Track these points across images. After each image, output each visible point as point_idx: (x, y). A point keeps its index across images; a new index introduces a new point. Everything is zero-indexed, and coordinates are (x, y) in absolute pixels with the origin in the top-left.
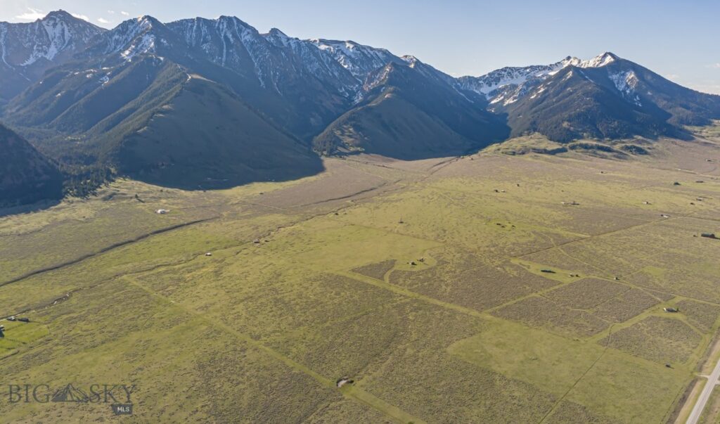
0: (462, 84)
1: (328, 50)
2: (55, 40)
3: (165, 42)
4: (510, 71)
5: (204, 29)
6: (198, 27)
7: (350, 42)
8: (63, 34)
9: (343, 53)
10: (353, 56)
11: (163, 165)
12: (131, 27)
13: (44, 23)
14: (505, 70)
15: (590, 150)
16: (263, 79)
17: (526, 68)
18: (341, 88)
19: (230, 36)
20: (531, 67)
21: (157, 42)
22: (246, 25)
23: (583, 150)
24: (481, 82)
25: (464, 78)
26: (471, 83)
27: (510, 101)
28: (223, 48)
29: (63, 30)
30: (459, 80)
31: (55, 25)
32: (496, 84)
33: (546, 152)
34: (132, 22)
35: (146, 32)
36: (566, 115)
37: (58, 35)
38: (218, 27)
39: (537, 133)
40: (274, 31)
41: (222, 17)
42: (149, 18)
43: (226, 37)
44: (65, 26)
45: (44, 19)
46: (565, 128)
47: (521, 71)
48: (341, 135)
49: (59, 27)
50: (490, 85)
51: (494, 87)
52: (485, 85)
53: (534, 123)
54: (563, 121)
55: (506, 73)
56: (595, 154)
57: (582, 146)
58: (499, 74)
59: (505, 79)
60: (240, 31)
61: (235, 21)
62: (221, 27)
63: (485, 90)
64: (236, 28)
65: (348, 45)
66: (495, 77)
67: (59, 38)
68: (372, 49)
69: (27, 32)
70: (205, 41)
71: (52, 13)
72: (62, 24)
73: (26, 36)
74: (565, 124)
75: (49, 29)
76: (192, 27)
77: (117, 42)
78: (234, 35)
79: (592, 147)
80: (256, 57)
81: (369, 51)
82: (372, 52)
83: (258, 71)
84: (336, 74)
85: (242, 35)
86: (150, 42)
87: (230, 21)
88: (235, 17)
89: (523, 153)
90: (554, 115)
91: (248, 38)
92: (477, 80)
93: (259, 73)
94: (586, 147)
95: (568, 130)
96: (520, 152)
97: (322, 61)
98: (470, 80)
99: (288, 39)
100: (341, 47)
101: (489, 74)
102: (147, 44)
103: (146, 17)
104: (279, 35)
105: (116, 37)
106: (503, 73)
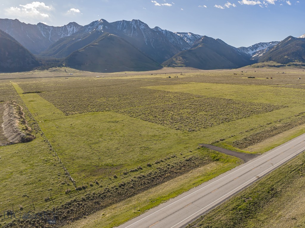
0: (240, 50)
1: (180, 36)
2: (70, 32)
3: (107, 27)
4: (262, 44)
5: (125, 24)
6: (123, 23)
7: (190, 33)
8: (73, 30)
9: (186, 37)
10: (191, 38)
11: (87, 64)
12: (95, 23)
13: (67, 27)
14: (260, 44)
15: (298, 66)
16: (147, 42)
17: (270, 43)
18: (183, 49)
19: (135, 26)
20: (272, 42)
21: (104, 27)
22: (143, 23)
23: (294, 66)
24: (248, 49)
25: (241, 47)
26: (244, 50)
27: (262, 55)
28: (132, 31)
29: (74, 29)
30: (238, 49)
31: (71, 27)
32: (256, 50)
33: (274, 66)
34: (96, 22)
35: (101, 24)
36: (286, 53)
37: (71, 31)
38: (131, 23)
39: (271, 61)
40: (157, 28)
41: (133, 20)
42: (103, 20)
43: (134, 27)
44: (75, 27)
45: (67, 25)
46: (285, 58)
47: (268, 44)
48: (176, 60)
49: (72, 28)
50: (253, 50)
51: (254, 51)
52: (250, 50)
53: (270, 58)
54: (285, 56)
55: (260, 45)
56: (300, 68)
57: (294, 65)
58: (257, 46)
59: (260, 47)
60: (140, 25)
61: (138, 21)
62: (132, 23)
63: (251, 52)
64: (139, 24)
65: (189, 34)
66: (255, 47)
67: (72, 32)
68: (199, 36)
69: (60, 30)
70: (125, 29)
71: (70, 23)
72: (73, 27)
73: (59, 31)
74: (286, 57)
75: (68, 29)
76: (120, 23)
77: (89, 29)
78: (137, 26)
79: (299, 65)
80: (145, 34)
81: (198, 36)
82: (199, 37)
83: (145, 39)
84: (181, 43)
85: (141, 26)
86: (101, 27)
87: (136, 21)
88: (139, 20)
89: (263, 67)
90: (281, 54)
91: (143, 27)
92: (247, 48)
93: (146, 40)
94: (296, 65)
95: (287, 59)
96: (261, 66)
97: (176, 38)
98: (243, 48)
99: (162, 30)
100: (186, 35)
101: (252, 46)
102: (100, 28)
103: (101, 19)
104: (159, 29)
105: (89, 27)
106: (259, 45)
